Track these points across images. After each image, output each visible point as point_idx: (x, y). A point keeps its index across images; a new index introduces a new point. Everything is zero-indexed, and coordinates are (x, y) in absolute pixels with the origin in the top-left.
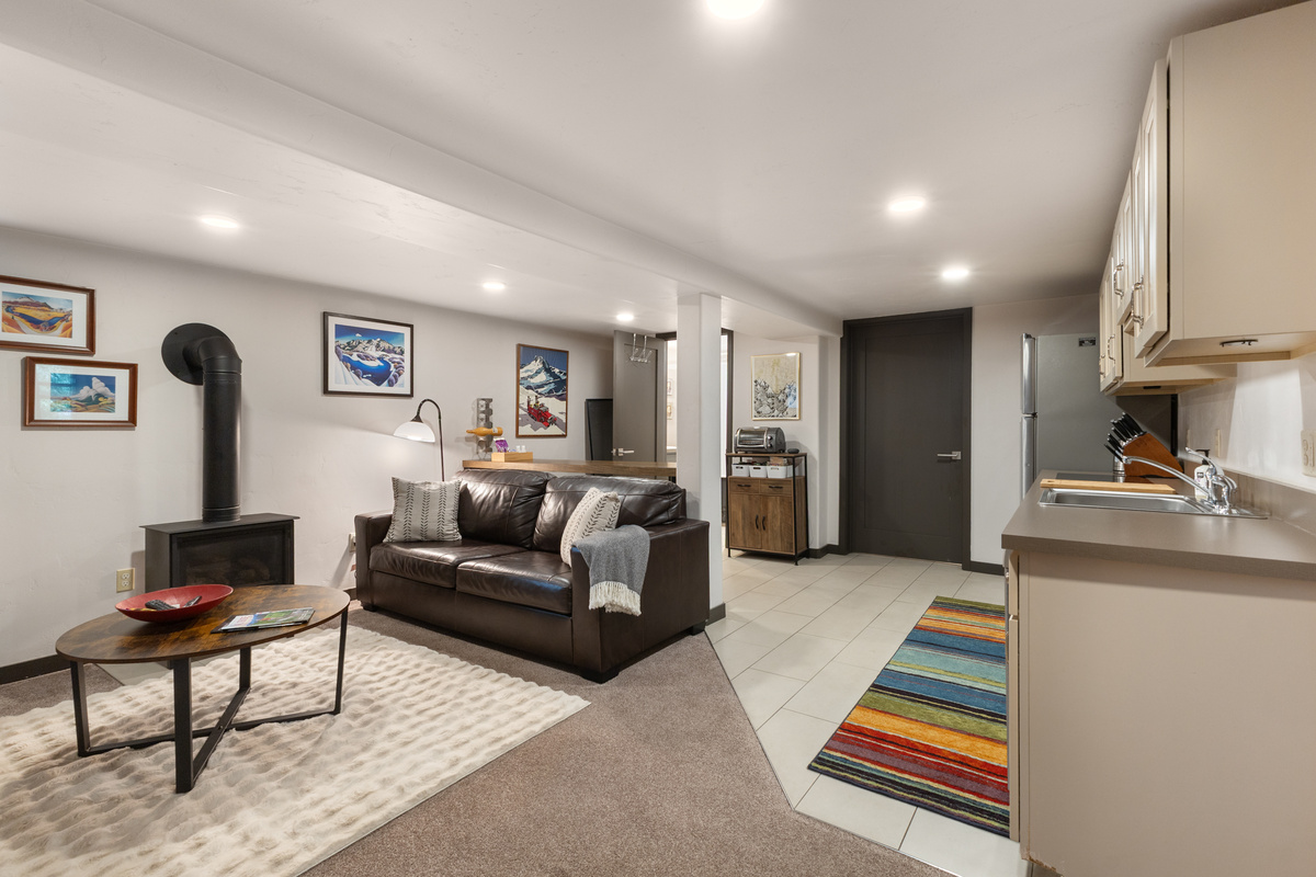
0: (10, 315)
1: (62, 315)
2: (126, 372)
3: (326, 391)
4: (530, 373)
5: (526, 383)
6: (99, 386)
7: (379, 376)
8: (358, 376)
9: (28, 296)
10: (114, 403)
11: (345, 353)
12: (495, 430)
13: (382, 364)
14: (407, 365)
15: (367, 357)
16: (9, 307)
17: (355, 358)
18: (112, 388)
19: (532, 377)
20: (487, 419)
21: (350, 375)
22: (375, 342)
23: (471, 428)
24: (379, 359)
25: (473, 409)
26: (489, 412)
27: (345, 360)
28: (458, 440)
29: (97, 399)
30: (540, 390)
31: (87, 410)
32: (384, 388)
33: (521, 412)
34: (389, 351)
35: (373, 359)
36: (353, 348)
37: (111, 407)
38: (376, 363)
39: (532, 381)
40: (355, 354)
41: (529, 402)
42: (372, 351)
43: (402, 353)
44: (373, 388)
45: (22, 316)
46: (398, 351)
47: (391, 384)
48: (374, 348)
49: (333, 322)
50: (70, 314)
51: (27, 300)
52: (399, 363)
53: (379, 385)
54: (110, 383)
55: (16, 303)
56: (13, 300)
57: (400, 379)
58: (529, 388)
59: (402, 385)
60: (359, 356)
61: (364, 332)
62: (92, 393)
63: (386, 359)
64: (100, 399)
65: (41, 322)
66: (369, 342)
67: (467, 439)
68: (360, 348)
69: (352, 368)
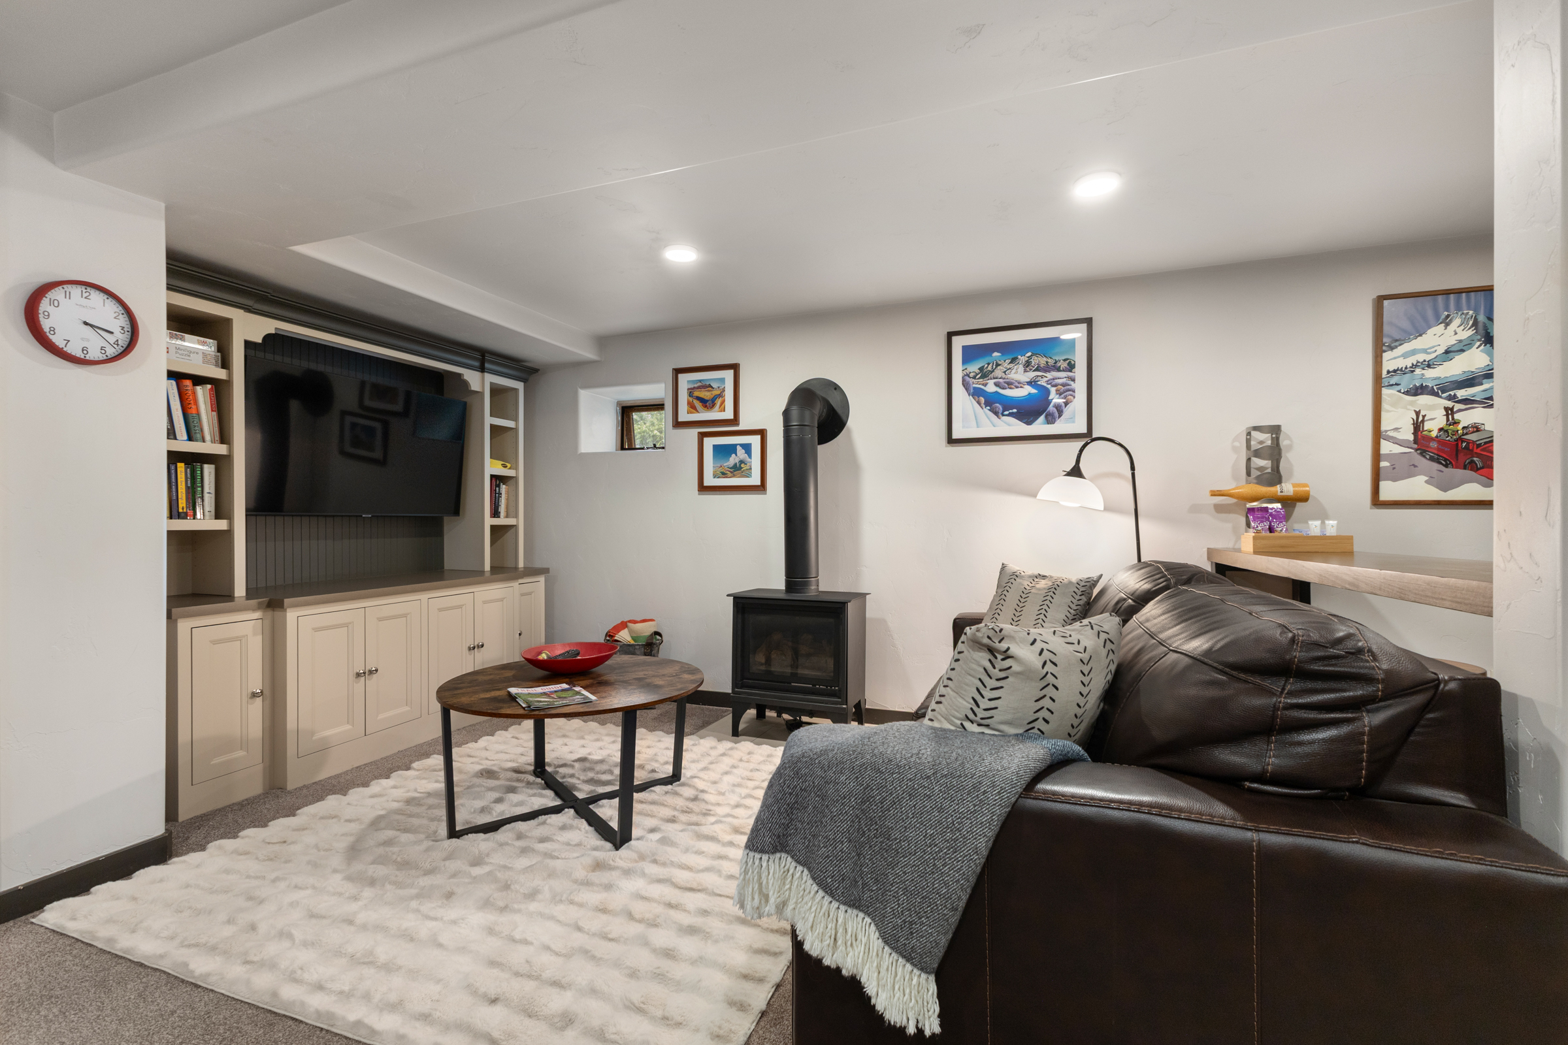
0: (691, 399)
1: (718, 392)
2: (758, 438)
3: (951, 441)
4: (1421, 357)
5: (1407, 382)
6: (741, 452)
7: (1028, 411)
8: (996, 413)
9: (700, 381)
10: (751, 469)
11: (976, 384)
12: (1287, 488)
13: (1034, 391)
14: (1080, 386)
15: (1010, 384)
16: (691, 392)
17: (991, 388)
18: (750, 455)
19: (1429, 365)
20: (1276, 469)
21: (985, 414)
22: (1023, 359)
23: (1228, 485)
24: (1030, 383)
25: (1235, 449)
26: (1275, 452)
27: (976, 393)
28: (1195, 509)
29: (740, 465)
30: (1461, 393)
31: (734, 476)
32: (1040, 427)
33: (1386, 447)
34: (1047, 369)
35: (1019, 385)
36: (984, 374)
37: (748, 474)
38: (1028, 390)
39: (1430, 373)
40: (991, 383)
41: (1418, 426)
42: (1018, 374)
43: (1071, 367)
44: (1019, 428)
45: (698, 398)
46: (1064, 365)
47: (1050, 420)
48: (1021, 368)
49: (959, 343)
50: (724, 390)
51: (699, 384)
52: (1064, 385)
53: (1029, 423)
54: (747, 448)
55: (694, 388)
56: (692, 387)
57: (1067, 412)
58: (1419, 390)
59: (1072, 419)
60: (997, 385)
61: (1002, 347)
62: (737, 461)
63: (1042, 382)
64: (742, 465)
65: (707, 401)
66: (1013, 360)
67: (1219, 509)
68: (998, 372)
69: (987, 404)
